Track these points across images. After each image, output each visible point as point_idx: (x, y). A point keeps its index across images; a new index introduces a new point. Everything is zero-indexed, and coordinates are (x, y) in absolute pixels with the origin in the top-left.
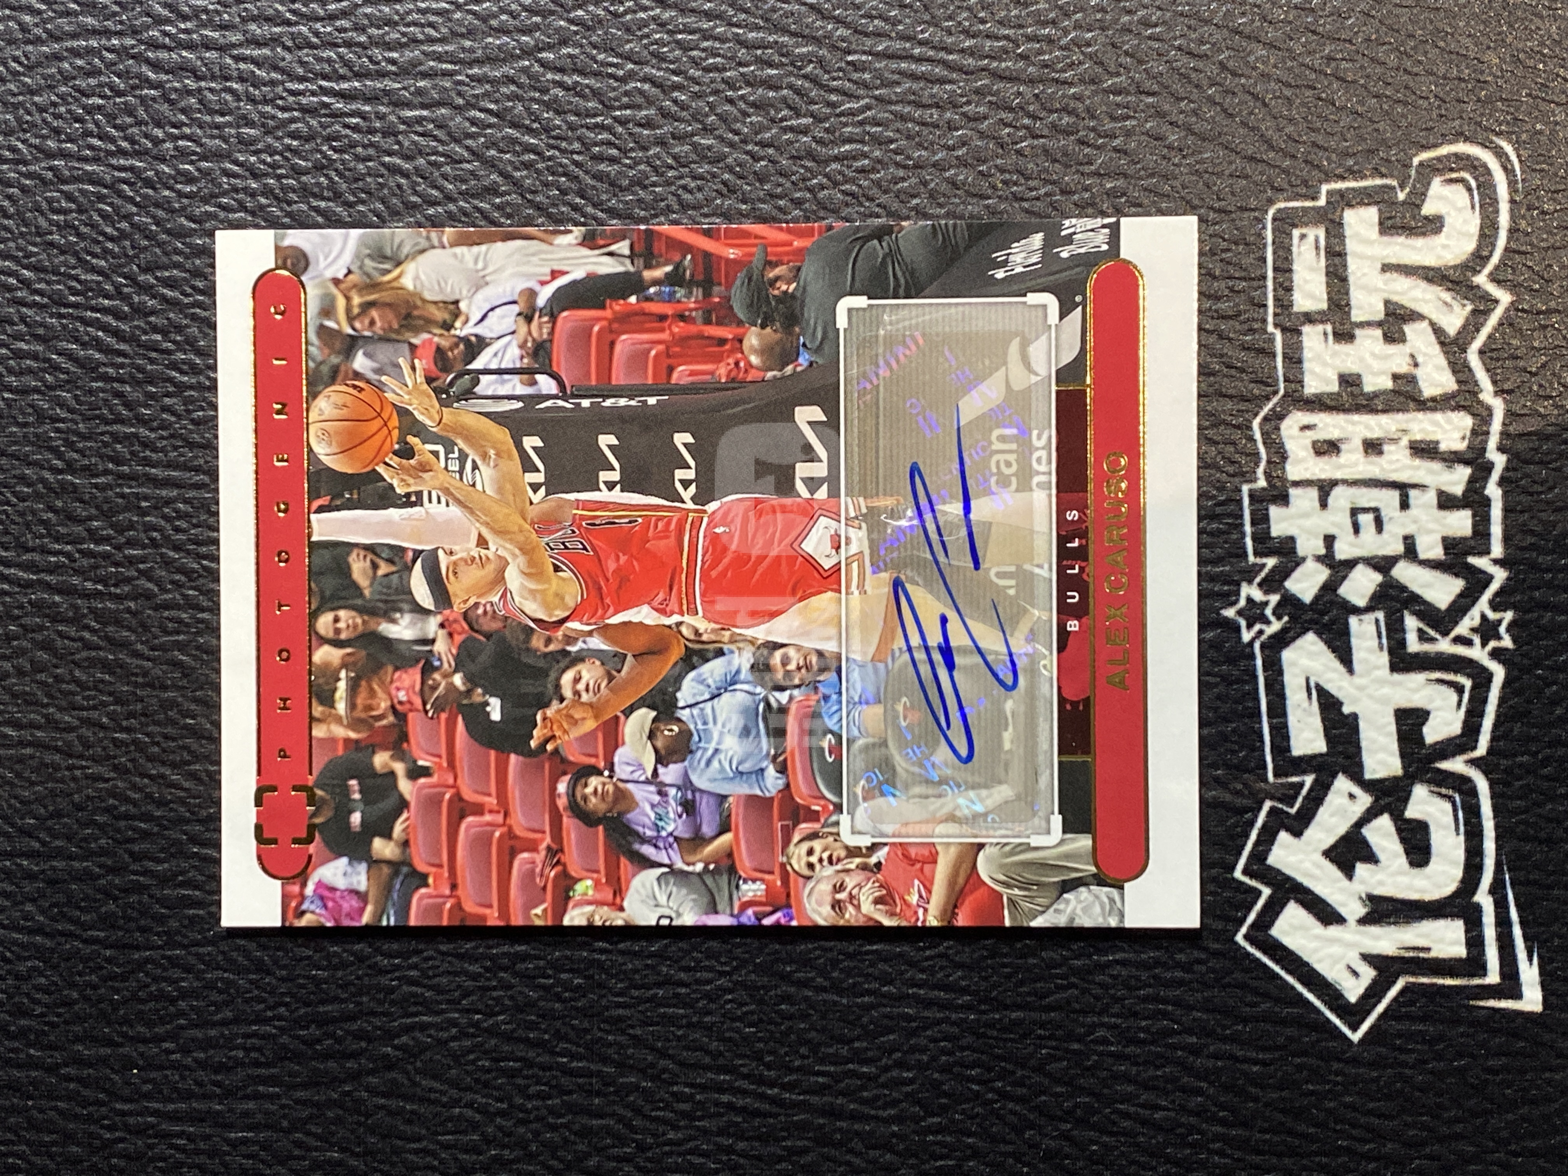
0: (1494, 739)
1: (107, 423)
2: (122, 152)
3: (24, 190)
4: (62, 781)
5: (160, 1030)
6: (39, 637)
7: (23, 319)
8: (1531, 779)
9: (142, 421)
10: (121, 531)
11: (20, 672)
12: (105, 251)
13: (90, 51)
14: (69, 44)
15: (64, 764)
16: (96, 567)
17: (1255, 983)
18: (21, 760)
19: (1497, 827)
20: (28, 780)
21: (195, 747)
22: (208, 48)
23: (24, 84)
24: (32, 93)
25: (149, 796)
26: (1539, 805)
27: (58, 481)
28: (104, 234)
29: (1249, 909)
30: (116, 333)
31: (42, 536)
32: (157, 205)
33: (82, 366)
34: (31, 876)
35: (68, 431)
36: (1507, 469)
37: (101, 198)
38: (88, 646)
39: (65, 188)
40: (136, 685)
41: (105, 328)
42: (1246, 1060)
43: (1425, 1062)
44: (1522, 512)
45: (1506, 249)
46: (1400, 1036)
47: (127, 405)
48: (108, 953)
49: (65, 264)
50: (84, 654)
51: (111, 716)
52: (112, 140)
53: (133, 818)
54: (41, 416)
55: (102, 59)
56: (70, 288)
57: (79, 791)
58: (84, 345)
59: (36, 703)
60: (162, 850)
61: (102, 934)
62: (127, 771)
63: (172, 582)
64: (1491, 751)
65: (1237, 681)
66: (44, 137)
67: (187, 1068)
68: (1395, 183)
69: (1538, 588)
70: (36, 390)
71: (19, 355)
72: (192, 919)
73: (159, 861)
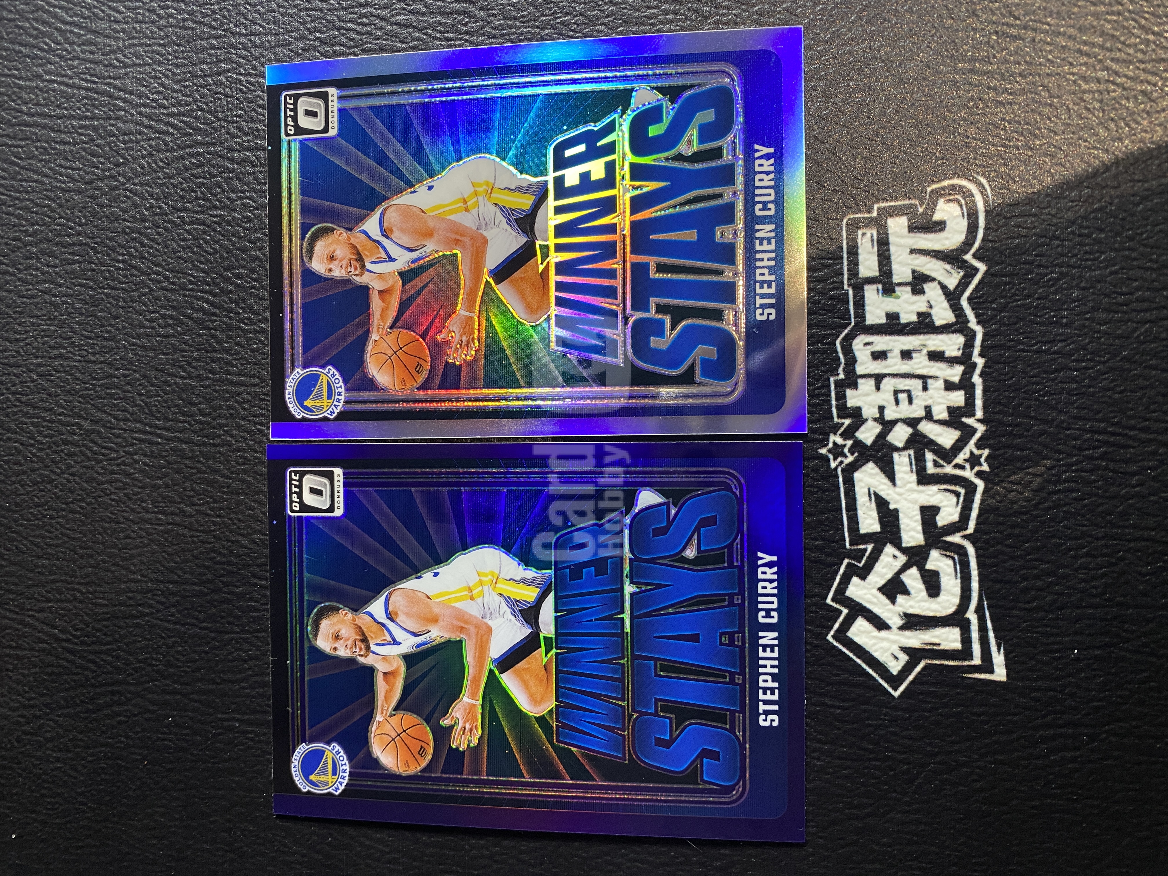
0: (977, 524)
1: (207, 352)
2: (216, 207)
3: (166, 229)
4: (187, 543)
5: (239, 676)
6: (175, 467)
7: (166, 297)
8: (999, 547)
9: (226, 351)
10: (215, 411)
11: (167, 486)
12: (208, 261)
13: (199, 154)
14: (189, 151)
15: (188, 534)
16: (202, 429)
17: (838, 663)
18: (167, 532)
19: (980, 575)
20: (171, 542)
21: (253, 525)
22: (258, 150)
23: (165, 173)
24: (170, 178)
25: (231, 552)
26: (1004, 562)
27: (184, 384)
28: (206, 251)
29: (836, 621)
30: (212, 304)
31: (176, 413)
32: (233, 235)
33: (195, 322)
34: (174, 594)
35: (189, 357)
36: (985, 366)
37: (204, 232)
38: (199, 471)
39: (187, 227)
40: (224, 492)
41: (207, 301)
42: (833, 706)
43: (937, 709)
44: (994, 392)
45: (983, 240)
46: (922, 694)
47: (217, 343)
48: (213, 635)
49: (187, 268)
50: (198, 476)
51: (212, 509)
52: (210, 201)
53: (224, 563)
54: (175, 349)
55: (204, 158)
56: (190, 281)
57: (196, 549)
58: (196, 311)
59: (174, 502)
60: (238, 581)
61: (210, 625)
62: (220, 539)
63: (242, 437)
64: (976, 530)
65: (828, 491)
66: (177, 201)
67: (253, 697)
68: (917, 202)
69: (1004, 436)
70: (173, 336)
71: (164, 317)
72: (254, 618)
73: (236, 587)
